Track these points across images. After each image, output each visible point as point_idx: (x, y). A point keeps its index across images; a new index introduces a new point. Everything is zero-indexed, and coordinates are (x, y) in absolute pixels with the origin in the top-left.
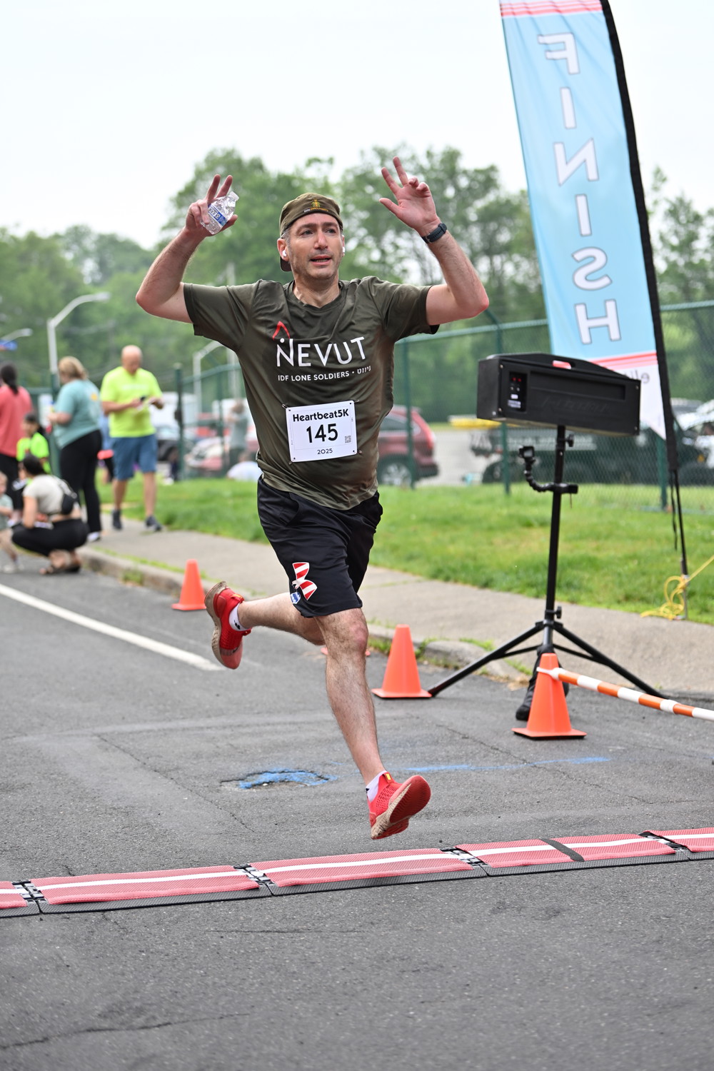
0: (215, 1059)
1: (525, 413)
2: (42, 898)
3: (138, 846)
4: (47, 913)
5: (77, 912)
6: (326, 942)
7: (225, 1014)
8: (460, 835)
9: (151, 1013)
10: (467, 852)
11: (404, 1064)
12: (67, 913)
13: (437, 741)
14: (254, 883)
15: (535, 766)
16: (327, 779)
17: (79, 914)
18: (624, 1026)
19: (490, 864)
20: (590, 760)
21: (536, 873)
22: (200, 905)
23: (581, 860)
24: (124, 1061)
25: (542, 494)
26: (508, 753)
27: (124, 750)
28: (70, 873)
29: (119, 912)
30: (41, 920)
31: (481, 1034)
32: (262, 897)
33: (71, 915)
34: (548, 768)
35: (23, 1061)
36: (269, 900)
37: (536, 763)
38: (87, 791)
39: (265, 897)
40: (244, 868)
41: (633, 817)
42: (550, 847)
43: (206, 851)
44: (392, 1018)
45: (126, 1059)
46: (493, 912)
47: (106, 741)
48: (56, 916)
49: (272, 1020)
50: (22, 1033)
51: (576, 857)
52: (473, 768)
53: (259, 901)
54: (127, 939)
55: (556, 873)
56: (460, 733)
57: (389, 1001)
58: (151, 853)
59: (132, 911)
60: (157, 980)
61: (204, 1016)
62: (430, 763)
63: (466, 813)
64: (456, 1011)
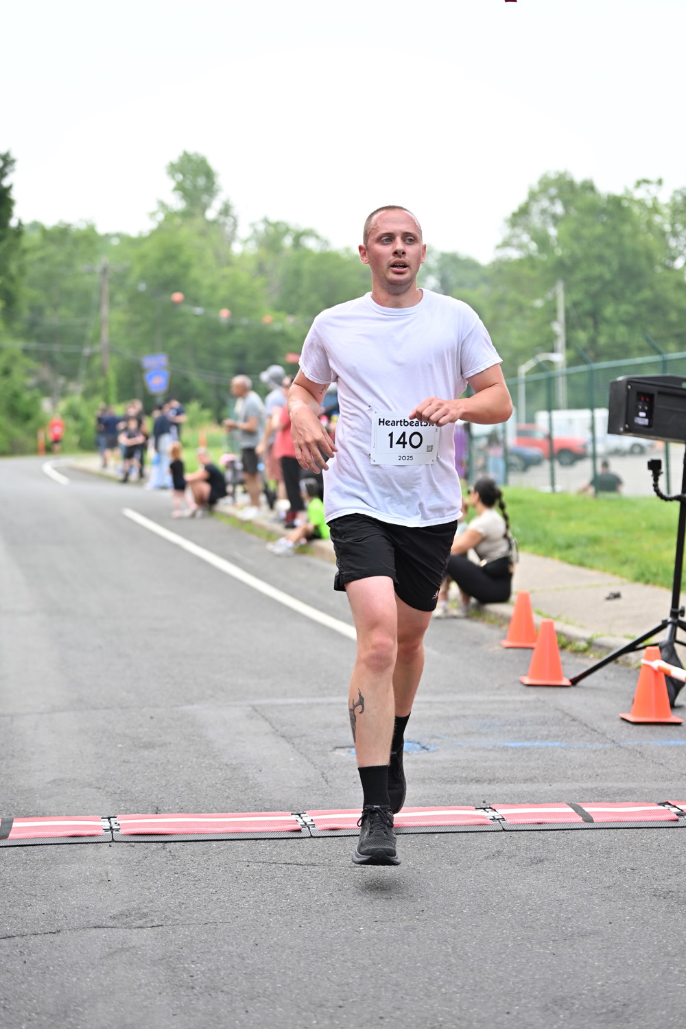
0: (179, 952)
1: (652, 429)
2: (118, 830)
3: (226, 795)
4: (118, 842)
5: (143, 842)
6: (331, 874)
7: (211, 921)
8: (505, 797)
9: (152, 917)
10: (495, 811)
11: (328, 964)
12: (135, 842)
13: (546, 723)
14: (298, 826)
15: (620, 746)
16: (428, 749)
17: (144, 844)
18: (528, 947)
19: (508, 821)
20: (672, 743)
21: (547, 830)
22: (247, 841)
23: (592, 821)
24: (107, 950)
25: (669, 503)
26: (603, 734)
27: (266, 720)
28: (157, 811)
29: (178, 844)
30: (110, 846)
31: (406, 947)
32: (302, 838)
33: (137, 844)
34: (630, 748)
35: (30, 945)
36: (307, 840)
37: (621, 744)
38: (214, 750)
39: (305, 838)
40: (299, 815)
41: (670, 790)
42: (570, 810)
43: (280, 801)
44: (342, 932)
45: (110, 948)
46: (487, 858)
47: (256, 711)
48: (125, 844)
49: (245, 927)
50: (43, 926)
51: (588, 818)
52: (563, 746)
53: (298, 841)
54: (171, 864)
55: (565, 831)
56: (571, 716)
57: (350, 919)
58: (233, 801)
59: (189, 843)
60: (174, 894)
61: (194, 922)
62: (528, 740)
63: (526, 781)
64: (399, 929)
